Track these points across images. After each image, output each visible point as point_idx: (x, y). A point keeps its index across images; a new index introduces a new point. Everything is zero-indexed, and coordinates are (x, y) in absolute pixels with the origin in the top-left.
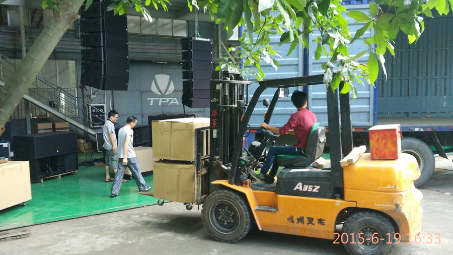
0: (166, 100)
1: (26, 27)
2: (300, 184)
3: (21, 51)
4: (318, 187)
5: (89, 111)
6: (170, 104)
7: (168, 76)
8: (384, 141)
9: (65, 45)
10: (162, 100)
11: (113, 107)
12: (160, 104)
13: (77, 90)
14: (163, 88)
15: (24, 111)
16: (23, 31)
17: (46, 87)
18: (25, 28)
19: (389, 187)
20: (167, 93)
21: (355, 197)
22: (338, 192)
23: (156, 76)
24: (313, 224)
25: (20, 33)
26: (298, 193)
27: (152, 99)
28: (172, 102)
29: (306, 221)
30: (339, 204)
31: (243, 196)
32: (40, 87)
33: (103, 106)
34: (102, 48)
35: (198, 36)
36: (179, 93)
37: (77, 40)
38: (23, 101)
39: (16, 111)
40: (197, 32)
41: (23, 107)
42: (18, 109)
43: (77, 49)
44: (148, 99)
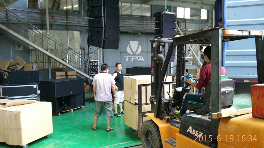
0: (136, 58)
3: (46, 25)
6: (138, 60)
7: (138, 42)
9: (73, 21)
10: (134, 58)
11: (103, 62)
12: (132, 60)
13: (81, 50)
14: (134, 50)
15: (47, 64)
16: (47, 11)
17: (61, 48)
18: (49, 10)
20: (137, 53)
23: (130, 42)
25: (45, 13)
27: (127, 57)
28: (140, 59)
32: (58, 48)
33: (97, 61)
34: (103, 18)
35: (167, 11)
36: (144, 53)
37: (81, 18)
38: (47, 57)
39: (42, 63)
40: (166, 8)
41: (47, 61)
42: (44, 62)
43: (81, 24)
44: (125, 57)
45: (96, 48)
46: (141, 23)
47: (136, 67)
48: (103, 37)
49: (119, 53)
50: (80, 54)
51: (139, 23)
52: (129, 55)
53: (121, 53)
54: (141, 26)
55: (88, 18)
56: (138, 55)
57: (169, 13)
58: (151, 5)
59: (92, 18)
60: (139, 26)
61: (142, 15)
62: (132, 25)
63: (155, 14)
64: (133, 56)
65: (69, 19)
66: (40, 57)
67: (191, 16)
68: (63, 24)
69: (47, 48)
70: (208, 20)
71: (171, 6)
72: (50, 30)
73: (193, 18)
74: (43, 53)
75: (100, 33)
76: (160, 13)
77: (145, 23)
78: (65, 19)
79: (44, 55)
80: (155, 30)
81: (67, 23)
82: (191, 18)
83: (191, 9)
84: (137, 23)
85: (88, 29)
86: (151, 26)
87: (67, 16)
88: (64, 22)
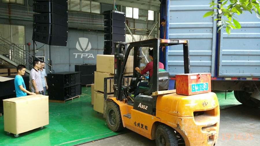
0: (86, 55)
6: (88, 58)
7: (88, 39)
9: (17, 15)
10: (83, 55)
11: (50, 59)
12: (82, 57)
14: (84, 47)
17: (3, 43)
20: (87, 50)
23: (79, 38)
27: (77, 54)
28: (90, 56)
34: (50, 13)
35: (116, 10)
36: (95, 50)
37: (26, 11)
40: (115, 7)
43: (26, 18)
44: (74, 54)
45: (43, 44)
46: (91, 20)
47: (86, 64)
48: (50, 33)
49: (68, 50)
50: (25, 50)
51: (88, 20)
52: (79, 52)
53: (69, 49)
54: (91, 23)
55: (34, 13)
56: (88, 52)
57: (118, 12)
58: (101, 3)
59: (38, 13)
60: (89, 23)
61: (92, 12)
62: (82, 21)
63: (105, 12)
64: (83, 53)
65: (12, 12)
67: (139, 16)
70: (154, 21)
71: (120, 6)
73: (141, 18)
75: (46, 29)
76: (109, 11)
77: (95, 21)
78: (8, 12)
80: (105, 28)
81: (10, 16)
82: (139, 18)
83: (139, 9)
84: (86, 20)
85: (34, 25)
86: (101, 24)
87: (9, 9)
88: (7, 16)
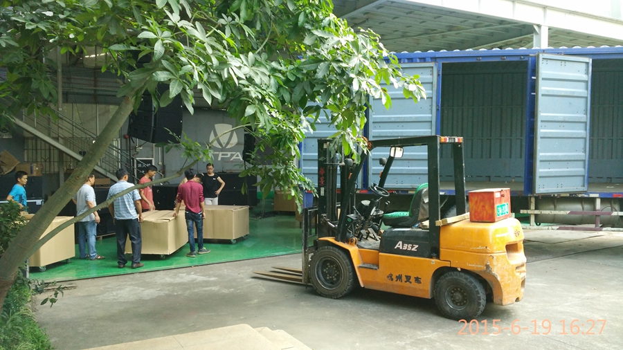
0: (227, 155)
1: (63, 65)
2: (400, 243)
4: (417, 246)
5: (133, 166)
6: (232, 159)
7: (230, 127)
8: (482, 204)
9: (108, 87)
10: (222, 155)
11: (163, 162)
12: (219, 159)
13: (121, 140)
14: (224, 140)
15: (56, 164)
16: (60, 70)
17: (84, 136)
19: (480, 248)
20: (229, 147)
21: (450, 256)
22: (435, 252)
23: (216, 125)
24: (411, 283)
26: (399, 252)
28: (234, 157)
29: (404, 279)
30: (434, 263)
31: (347, 252)
32: (77, 135)
33: (151, 160)
38: (56, 152)
39: (48, 164)
41: (56, 159)
42: (50, 162)
50: (119, 147)
52: (215, 149)
65: (99, 83)
66: (43, 151)
68: (88, 92)
69: (57, 136)
72: (63, 102)
74: (50, 144)
78: (92, 83)
79: (52, 148)
81: (95, 91)
87: (95, 78)
88: (91, 89)
